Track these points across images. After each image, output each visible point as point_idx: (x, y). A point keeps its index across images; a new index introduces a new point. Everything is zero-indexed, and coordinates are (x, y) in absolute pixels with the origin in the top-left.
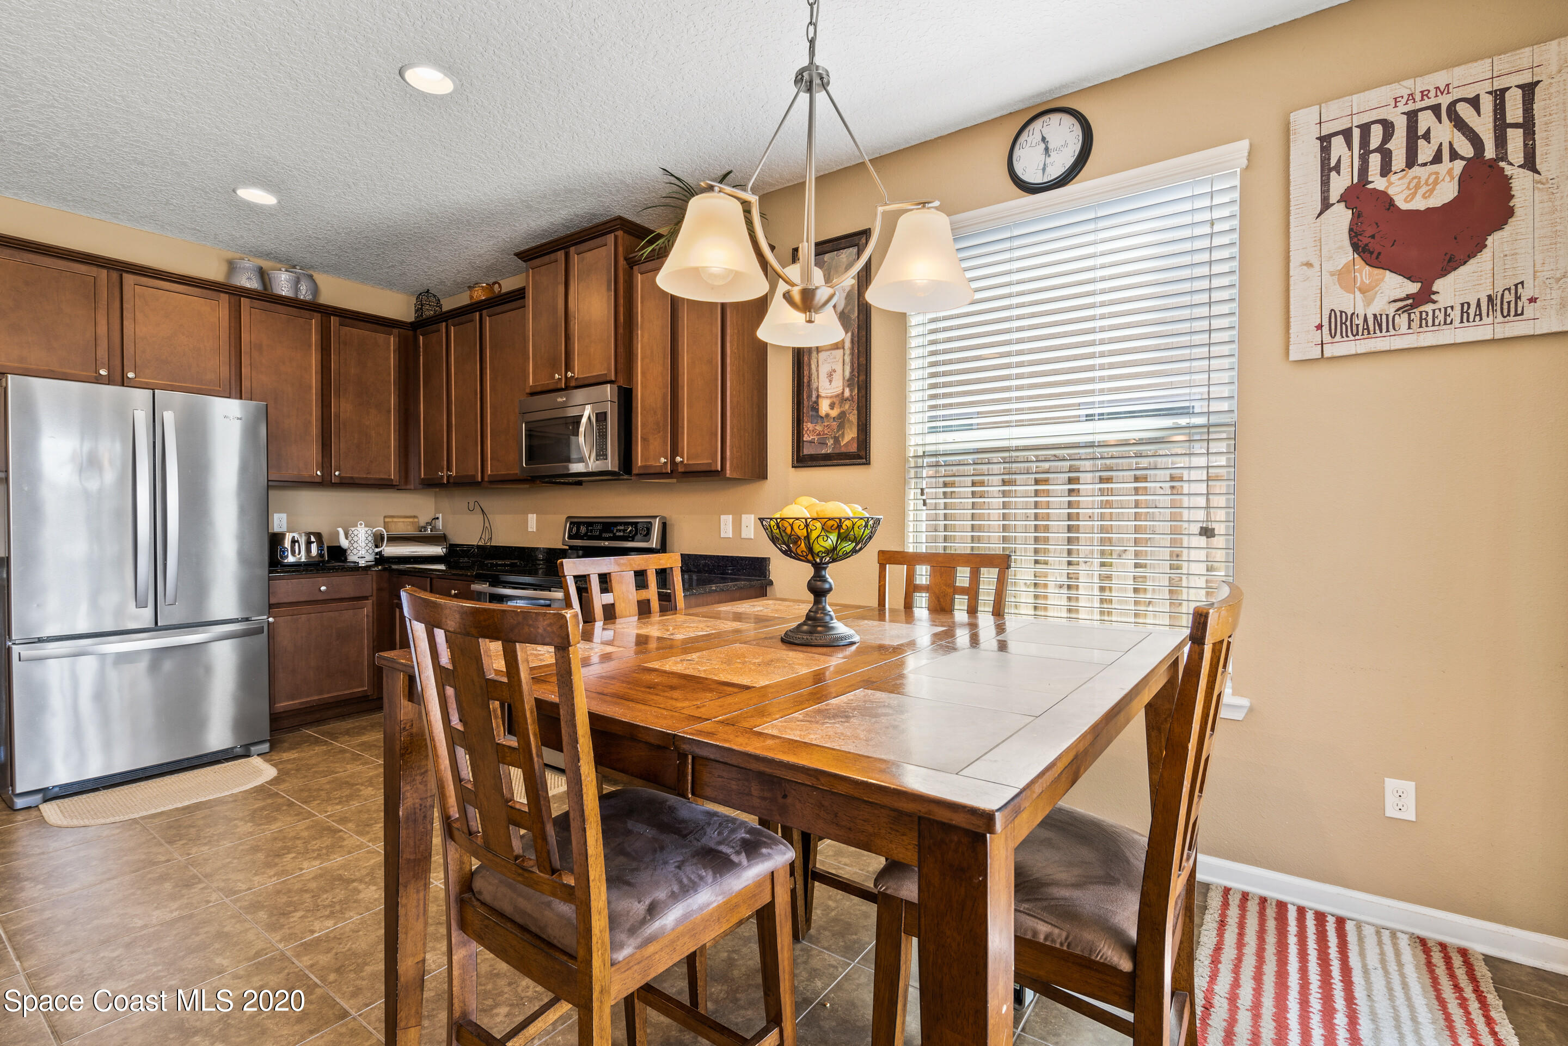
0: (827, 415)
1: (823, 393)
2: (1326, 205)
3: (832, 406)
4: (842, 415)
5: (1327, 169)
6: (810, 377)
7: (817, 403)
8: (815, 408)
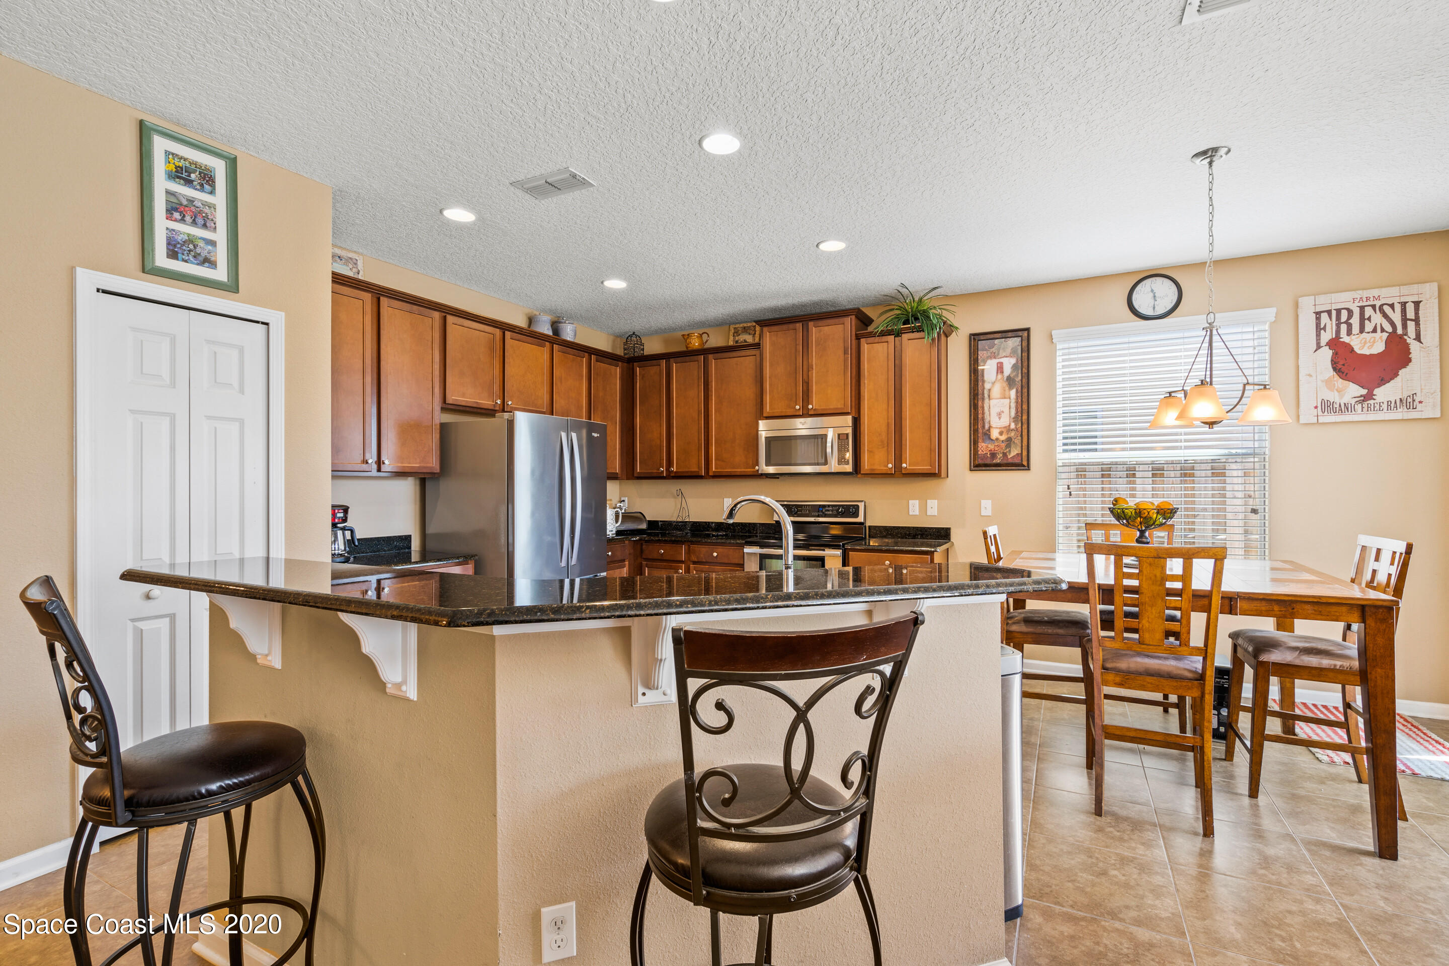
0: (997, 439)
1: (993, 424)
2: (1319, 347)
3: (1001, 433)
4: (1009, 440)
5: (1319, 329)
6: (983, 414)
7: (989, 430)
8: (987, 435)
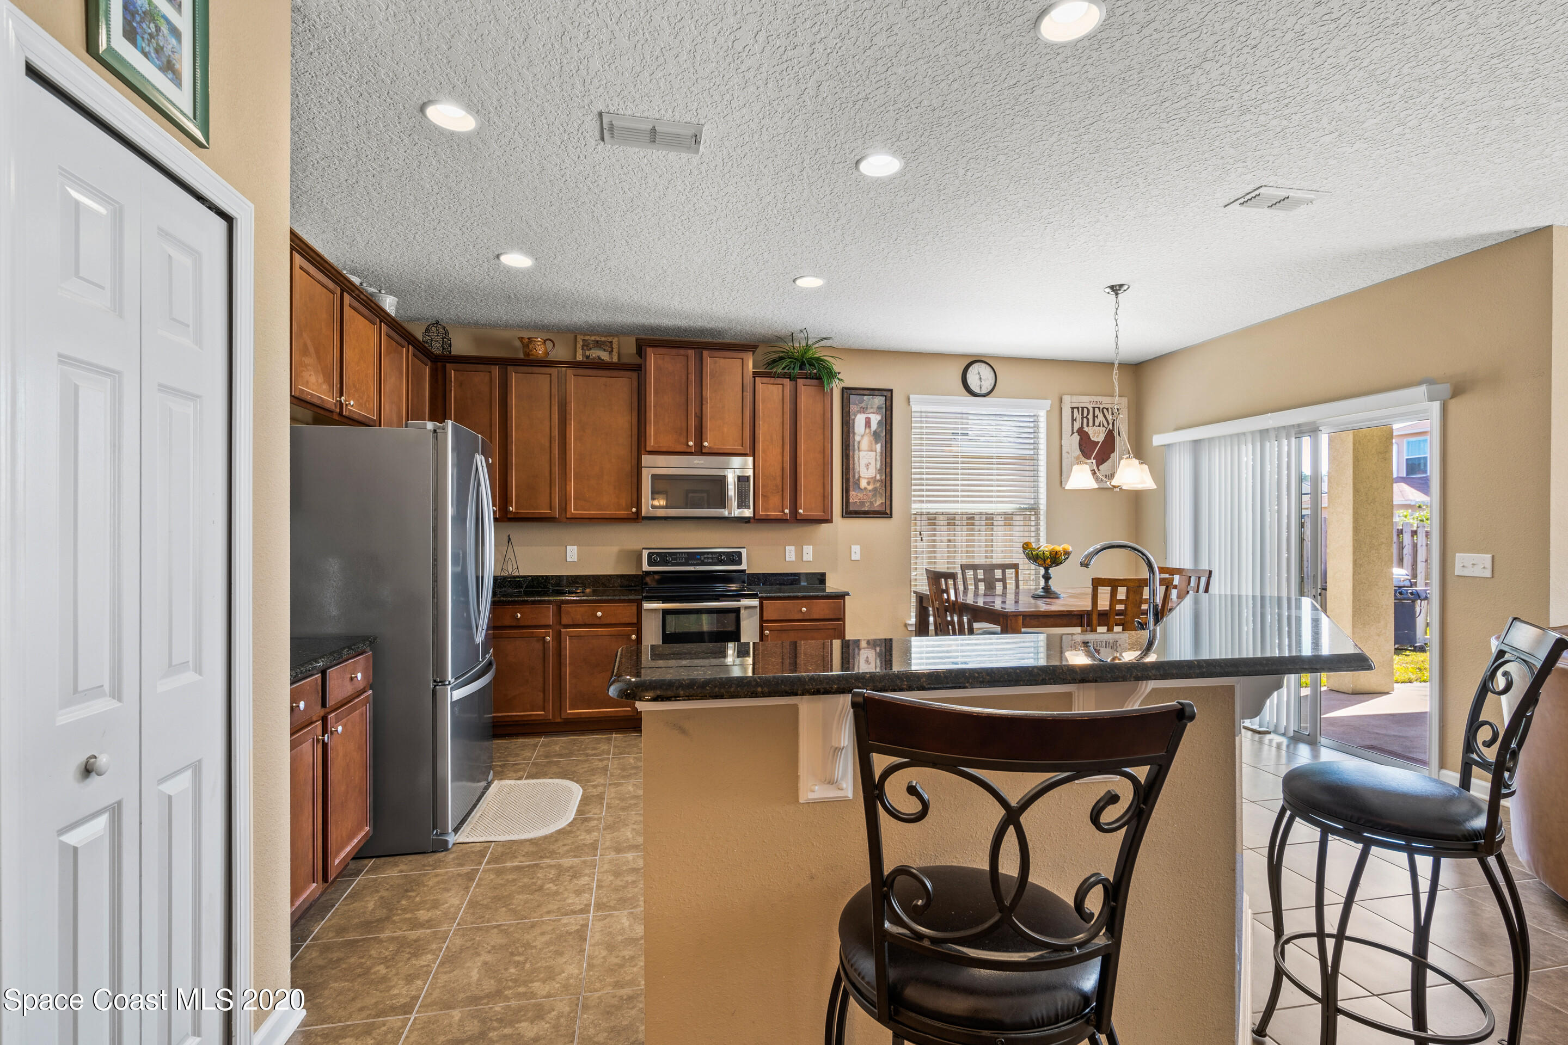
0: (865, 489)
1: (862, 475)
2: (1073, 433)
3: (868, 483)
4: (875, 489)
5: (1073, 420)
6: (854, 464)
7: (858, 480)
8: (857, 483)
